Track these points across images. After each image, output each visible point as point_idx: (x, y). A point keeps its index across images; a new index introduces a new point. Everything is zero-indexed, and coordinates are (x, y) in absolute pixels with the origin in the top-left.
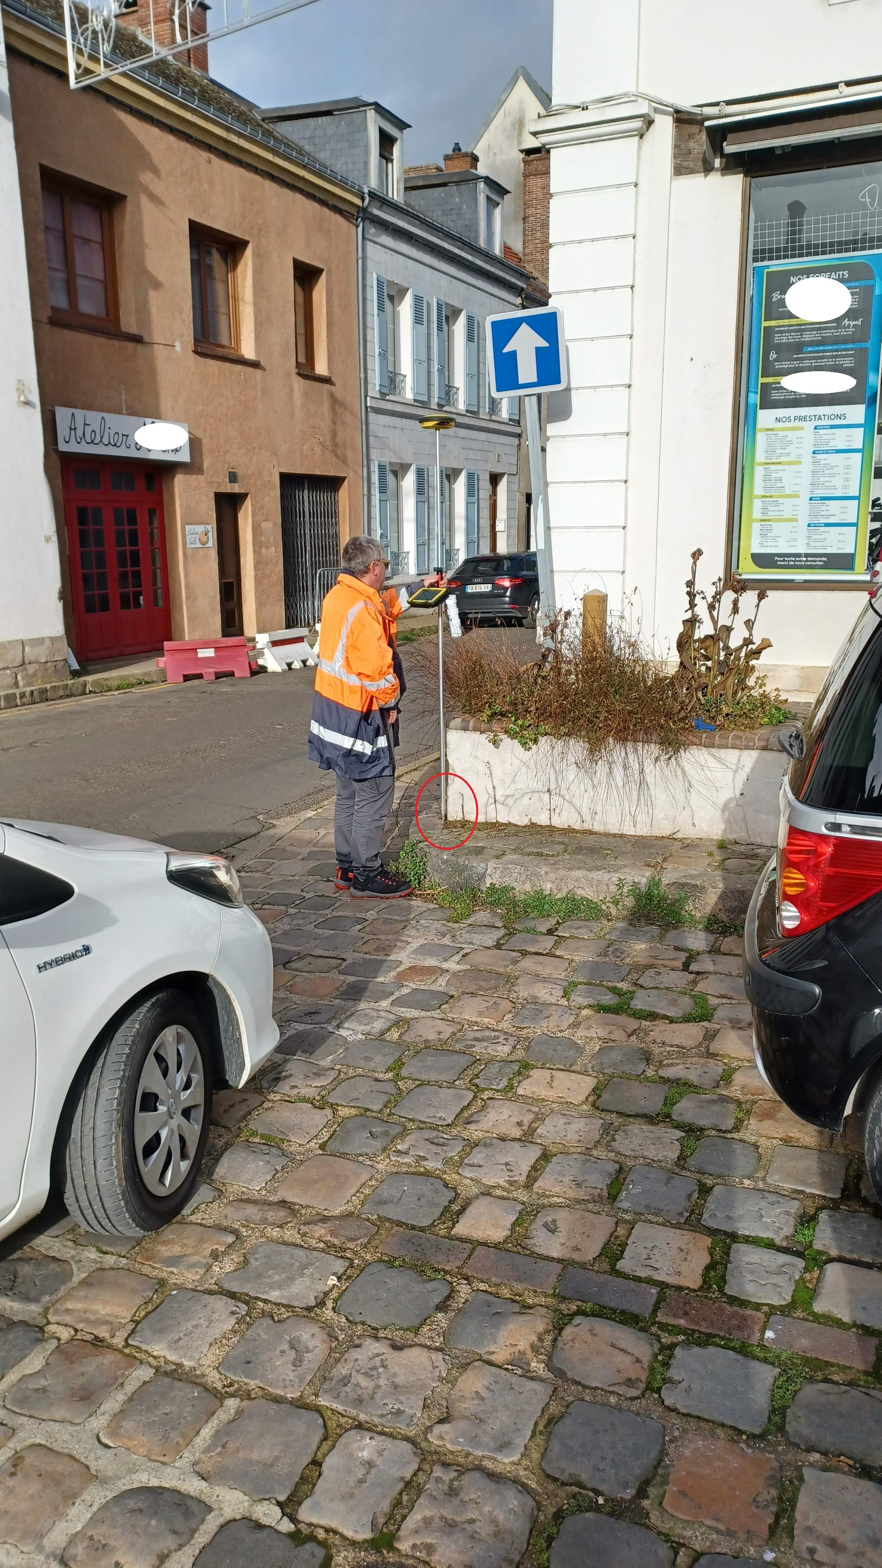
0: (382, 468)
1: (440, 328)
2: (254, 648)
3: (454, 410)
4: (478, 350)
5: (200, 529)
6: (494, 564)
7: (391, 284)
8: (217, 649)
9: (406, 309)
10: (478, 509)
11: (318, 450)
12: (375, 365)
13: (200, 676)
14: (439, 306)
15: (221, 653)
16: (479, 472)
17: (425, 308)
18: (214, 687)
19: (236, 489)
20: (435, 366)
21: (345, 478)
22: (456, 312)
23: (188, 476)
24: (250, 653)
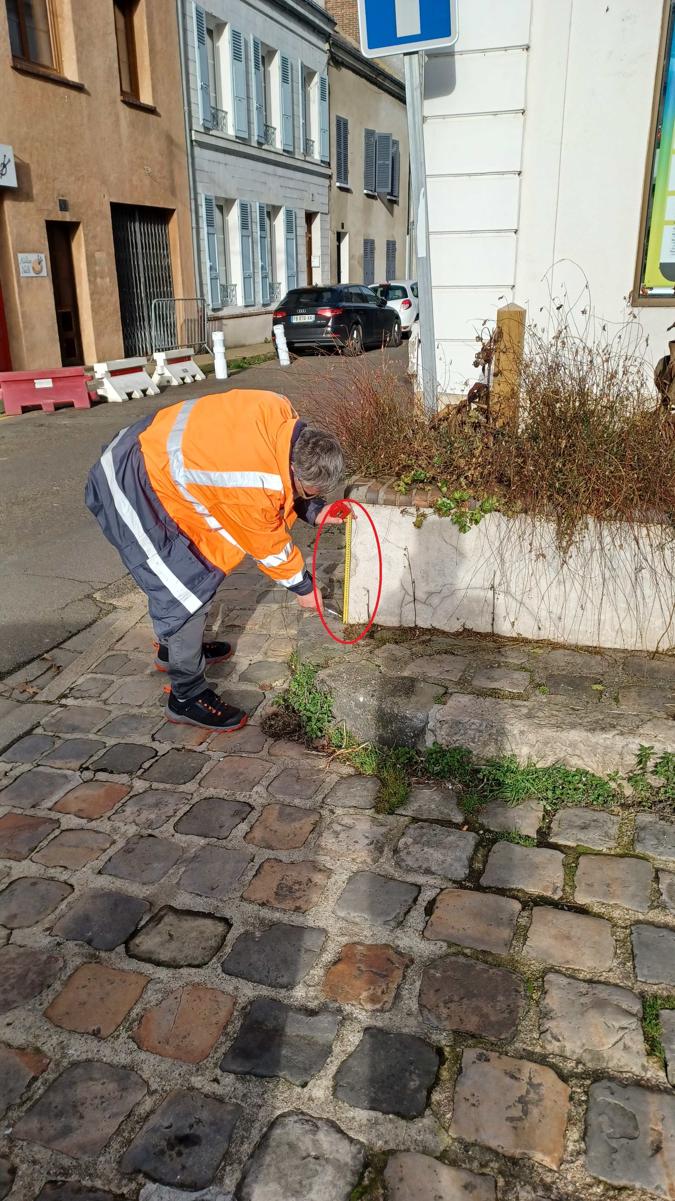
0: (208, 201)
1: (257, 67)
2: (92, 378)
3: (273, 149)
4: (292, 92)
5: (33, 257)
6: (314, 296)
7: (210, 15)
8: (54, 379)
9: (225, 43)
10: (296, 245)
11: (147, 181)
12: (197, 97)
13: (38, 408)
14: (256, 44)
15: (59, 384)
16: (296, 210)
17: (243, 44)
18: (52, 420)
19: (67, 217)
20: (254, 104)
21: (174, 210)
22: (271, 53)
23: (17, 203)
24: (89, 383)
